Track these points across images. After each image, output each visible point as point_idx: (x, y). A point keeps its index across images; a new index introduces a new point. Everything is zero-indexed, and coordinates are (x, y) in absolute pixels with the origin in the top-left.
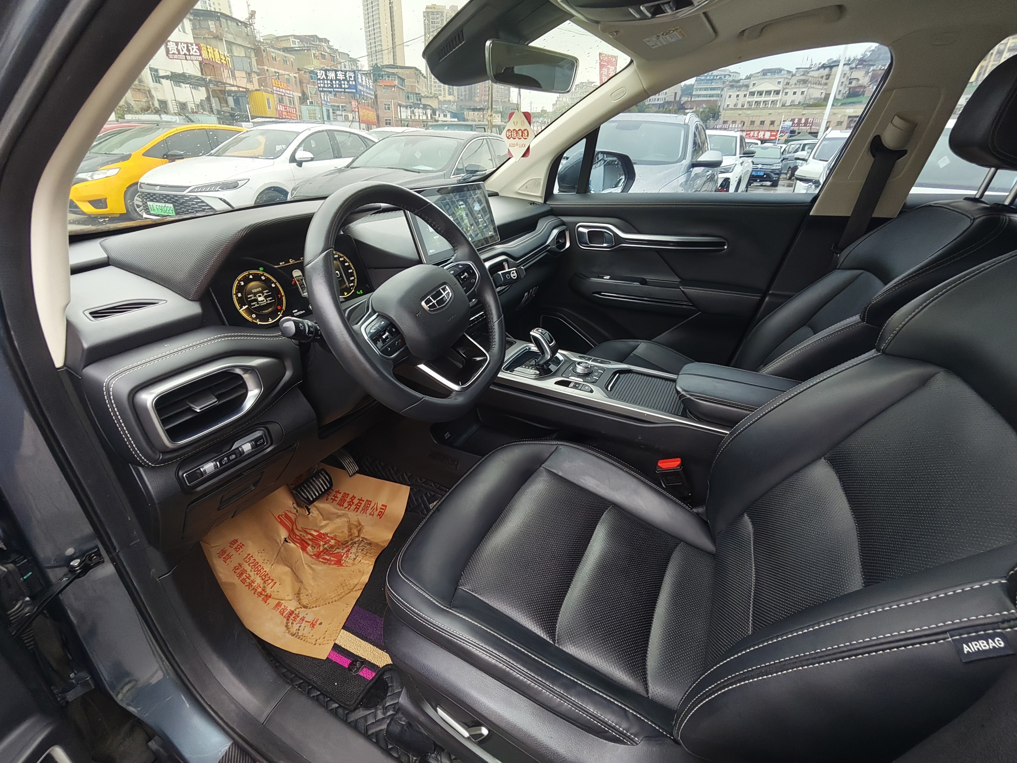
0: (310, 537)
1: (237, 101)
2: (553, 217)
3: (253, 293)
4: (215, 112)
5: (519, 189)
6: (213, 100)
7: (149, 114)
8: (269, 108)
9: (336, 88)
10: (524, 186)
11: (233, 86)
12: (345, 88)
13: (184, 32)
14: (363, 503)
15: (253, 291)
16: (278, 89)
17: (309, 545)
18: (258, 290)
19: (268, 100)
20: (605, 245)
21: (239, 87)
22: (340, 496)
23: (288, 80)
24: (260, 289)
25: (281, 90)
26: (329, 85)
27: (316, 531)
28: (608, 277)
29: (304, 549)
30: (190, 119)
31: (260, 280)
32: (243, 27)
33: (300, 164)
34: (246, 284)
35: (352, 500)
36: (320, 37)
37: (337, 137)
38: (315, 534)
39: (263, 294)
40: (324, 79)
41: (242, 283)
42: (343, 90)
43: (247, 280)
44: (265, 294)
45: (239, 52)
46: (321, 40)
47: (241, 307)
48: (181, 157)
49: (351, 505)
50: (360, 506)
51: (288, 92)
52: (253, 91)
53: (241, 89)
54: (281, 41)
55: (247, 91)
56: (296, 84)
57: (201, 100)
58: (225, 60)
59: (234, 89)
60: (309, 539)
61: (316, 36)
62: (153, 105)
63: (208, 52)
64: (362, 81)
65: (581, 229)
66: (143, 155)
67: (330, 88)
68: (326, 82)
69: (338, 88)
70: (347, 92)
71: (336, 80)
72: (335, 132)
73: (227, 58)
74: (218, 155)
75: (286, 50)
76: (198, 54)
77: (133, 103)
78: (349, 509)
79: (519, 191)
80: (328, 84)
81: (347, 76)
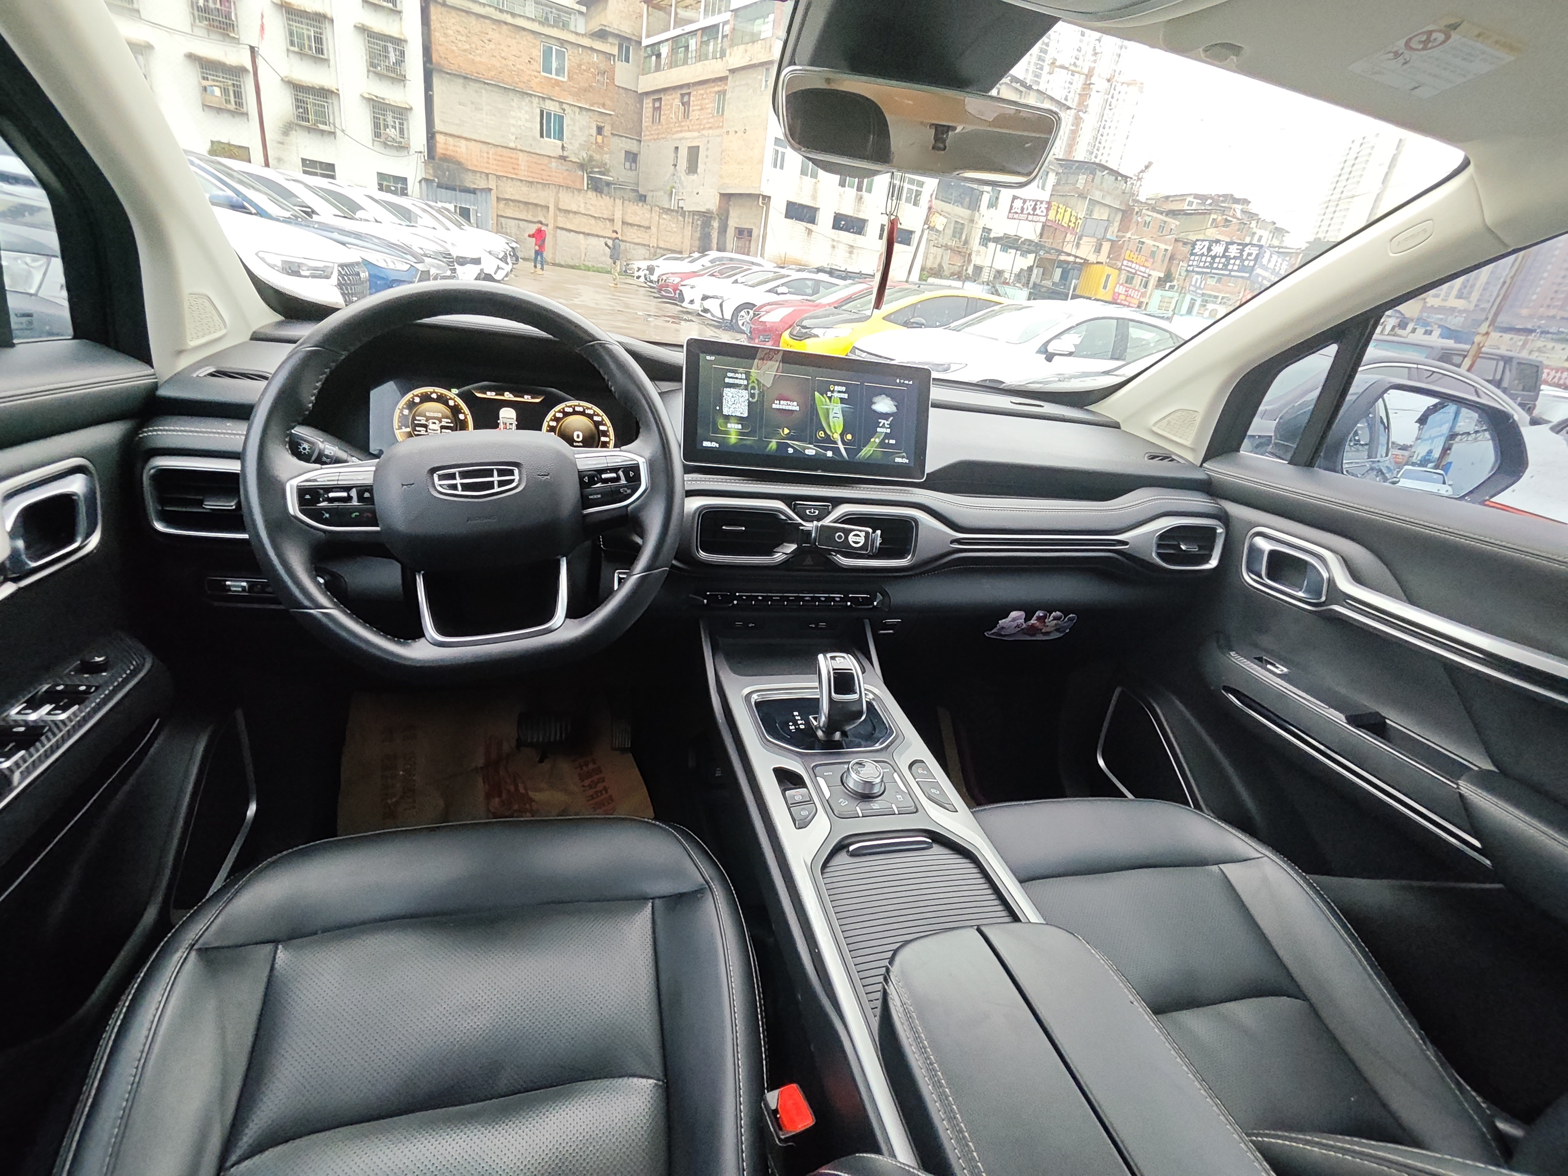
0: (512, 788)
1: (1064, 276)
2: (1204, 496)
3: (425, 416)
4: (1031, 285)
5: (1155, 424)
6: (1035, 271)
7: (953, 280)
8: (1105, 287)
9: (1217, 268)
10: (1165, 421)
11: (1069, 255)
12: (1232, 270)
13: (1043, 188)
14: (605, 796)
15: (428, 414)
16: (1130, 264)
17: (500, 796)
18: (436, 415)
19: (1108, 276)
20: (1301, 594)
21: (1076, 257)
22: (591, 766)
23: (1153, 254)
24: (440, 415)
25: (1134, 266)
26: (1207, 264)
27: (526, 789)
28: (1283, 669)
29: (488, 796)
30: (997, 291)
31: (446, 403)
32: (1123, 182)
33: (1050, 358)
34: (422, 402)
35: (598, 782)
36: (1237, 196)
37: (1131, 330)
38: (522, 790)
39: (440, 422)
40: (1203, 255)
41: (417, 400)
42: (1228, 273)
43: (426, 398)
44: (443, 424)
45: (1101, 214)
46: (1237, 201)
47: (400, 428)
48: (920, 325)
49: (591, 788)
50: (598, 796)
51: (1143, 269)
52: (1093, 263)
53: (1078, 260)
54: (1172, 201)
55: (1086, 262)
56: (1163, 261)
57: (1022, 269)
58: (1075, 223)
59: (1071, 259)
60: (509, 791)
61: (1232, 195)
62: (967, 270)
63: (1057, 212)
64: (1269, 261)
65: (1260, 542)
66: (884, 318)
67: (1207, 267)
68: (1204, 258)
69: (1222, 269)
70: (1234, 276)
71: (1224, 256)
72: (1131, 323)
73: (1079, 221)
74: (957, 329)
75: (1173, 213)
76: (1044, 214)
77: (945, 266)
78: (584, 791)
79: (1155, 429)
80: (1205, 262)
81: (1245, 254)
